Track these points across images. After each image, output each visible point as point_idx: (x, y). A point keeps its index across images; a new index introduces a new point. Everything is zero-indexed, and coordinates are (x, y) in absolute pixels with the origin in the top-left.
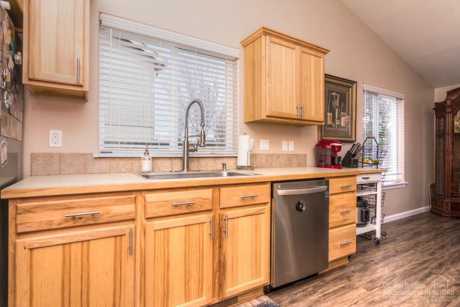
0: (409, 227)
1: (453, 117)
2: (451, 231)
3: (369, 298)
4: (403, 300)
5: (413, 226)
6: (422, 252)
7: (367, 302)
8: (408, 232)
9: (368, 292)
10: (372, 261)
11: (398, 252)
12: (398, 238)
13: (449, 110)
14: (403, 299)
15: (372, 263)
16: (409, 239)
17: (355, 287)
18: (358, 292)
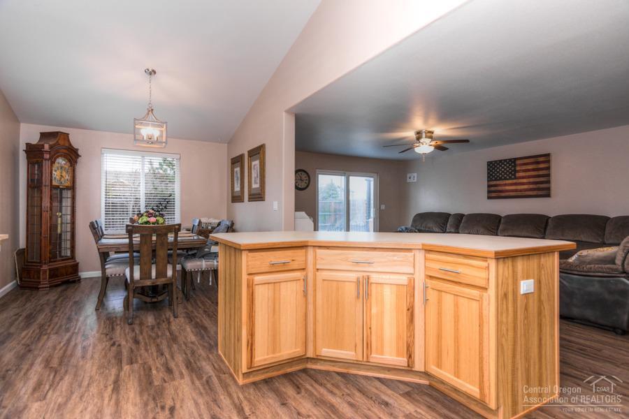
0: (12, 313)
1: (51, 165)
2: (62, 301)
3: (52, 405)
4: (87, 383)
5: (16, 311)
6: (56, 333)
7: (55, 411)
8: (16, 320)
9: (44, 402)
10: (7, 371)
11: (29, 346)
12: (12, 330)
13: (47, 156)
14: (85, 383)
15: (10, 372)
16: (27, 326)
17: (21, 409)
18: (33, 410)
